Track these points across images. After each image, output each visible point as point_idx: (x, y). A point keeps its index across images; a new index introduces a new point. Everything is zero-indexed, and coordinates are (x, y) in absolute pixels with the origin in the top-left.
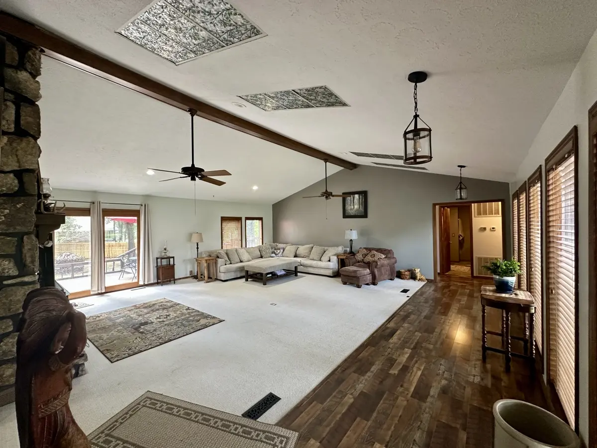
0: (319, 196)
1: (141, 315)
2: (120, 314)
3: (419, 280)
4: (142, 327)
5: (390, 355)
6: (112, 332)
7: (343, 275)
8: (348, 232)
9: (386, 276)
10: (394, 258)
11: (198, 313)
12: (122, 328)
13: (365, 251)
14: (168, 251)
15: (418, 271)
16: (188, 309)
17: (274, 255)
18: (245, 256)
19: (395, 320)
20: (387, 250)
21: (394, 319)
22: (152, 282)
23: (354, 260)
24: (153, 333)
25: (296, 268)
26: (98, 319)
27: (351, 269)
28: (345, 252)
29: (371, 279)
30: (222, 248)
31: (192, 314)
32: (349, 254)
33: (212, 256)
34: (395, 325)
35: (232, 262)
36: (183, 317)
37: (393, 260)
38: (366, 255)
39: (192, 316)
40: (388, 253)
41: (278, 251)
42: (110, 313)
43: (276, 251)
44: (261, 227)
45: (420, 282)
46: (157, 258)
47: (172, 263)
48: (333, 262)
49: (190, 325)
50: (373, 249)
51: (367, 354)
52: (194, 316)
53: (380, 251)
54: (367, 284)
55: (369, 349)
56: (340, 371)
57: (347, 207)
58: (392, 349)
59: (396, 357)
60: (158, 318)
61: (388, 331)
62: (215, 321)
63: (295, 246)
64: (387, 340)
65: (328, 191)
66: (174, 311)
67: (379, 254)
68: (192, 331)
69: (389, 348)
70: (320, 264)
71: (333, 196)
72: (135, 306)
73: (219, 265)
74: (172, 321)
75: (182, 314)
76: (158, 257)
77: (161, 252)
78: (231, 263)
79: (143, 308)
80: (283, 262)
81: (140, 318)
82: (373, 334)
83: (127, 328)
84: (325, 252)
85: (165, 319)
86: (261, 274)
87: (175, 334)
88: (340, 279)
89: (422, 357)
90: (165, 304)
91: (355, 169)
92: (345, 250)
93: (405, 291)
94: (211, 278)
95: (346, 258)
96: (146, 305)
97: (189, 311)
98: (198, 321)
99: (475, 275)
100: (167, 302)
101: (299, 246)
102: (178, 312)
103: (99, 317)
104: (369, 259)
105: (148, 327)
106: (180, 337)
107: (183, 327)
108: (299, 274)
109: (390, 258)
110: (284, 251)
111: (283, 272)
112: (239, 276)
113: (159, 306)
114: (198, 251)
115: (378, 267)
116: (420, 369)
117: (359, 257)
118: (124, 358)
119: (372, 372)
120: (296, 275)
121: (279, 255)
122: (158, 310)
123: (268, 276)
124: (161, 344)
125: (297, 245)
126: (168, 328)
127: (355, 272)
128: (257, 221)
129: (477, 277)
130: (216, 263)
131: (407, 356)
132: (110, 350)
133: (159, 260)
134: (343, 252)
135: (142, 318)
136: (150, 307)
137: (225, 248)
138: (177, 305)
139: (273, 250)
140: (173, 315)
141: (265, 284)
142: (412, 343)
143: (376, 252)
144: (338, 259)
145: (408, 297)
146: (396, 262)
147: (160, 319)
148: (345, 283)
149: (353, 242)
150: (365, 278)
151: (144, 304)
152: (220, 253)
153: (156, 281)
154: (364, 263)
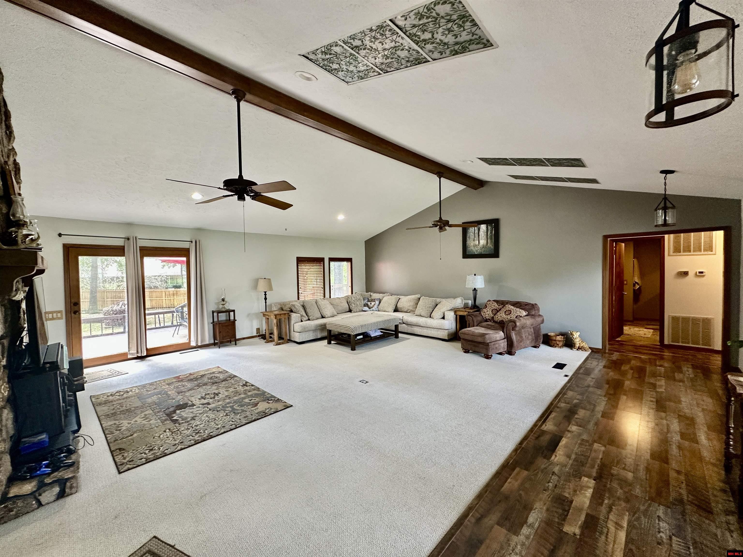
0: (430, 227)
1: (181, 392)
2: (155, 389)
3: (579, 348)
4: (178, 412)
5: (557, 491)
6: (136, 419)
7: (464, 339)
8: (470, 278)
9: (528, 342)
10: (540, 315)
11: (256, 392)
12: (151, 412)
13: (496, 306)
14: (226, 302)
15: (576, 335)
16: (246, 384)
17: (366, 308)
18: (328, 310)
19: (554, 418)
20: (531, 304)
21: (552, 416)
22: (207, 342)
23: (479, 318)
24: (191, 422)
25: (397, 326)
26: (125, 396)
27: (477, 331)
28: (466, 306)
29: (506, 347)
30: (298, 299)
31: (249, 394)
32: (471, 309)
33: (284, 309)
34: (555, 428)
35: (310, 318)
36: (235, 398)
37: (539, 319)
38: (498, 312)
39: (248, 397)
40: (531, 309)
41: (373, 303)
42: (144, 386)
43: (369, 303)
44: (350, 272)
45: (580, 352)
46: (213, 312)
47: (232, 318)
48: (448, 320)
49: (243, 411)
50: (508, 302)
51: (516, 484)
52: (252, 396)
53: (518, 305)
54: (500, 354)
55: (518, 474)
56: (473, 520)
57: (468, 242)
58: (559, 477)
59: (569, 494)
60: (202, 398)
61: (546, 439)
62: (279, 406)
63: (396, 296)
64: (548, 457)
65: (443, 219)
66: (226, 387)
67: (518, 309)
68: (244, 422)
69: (554, 473)
70: (429, 322)
71: (451, 226)
72: (178, 377)
73: (292, 322)
74: (220, 403)
75: (237, 393)
76: (214, 310)
77: (218, 304)
78: (309, 320)
79: (188, 380)
80: (380, 319)
81: (180, 397)
82: (521, 443)
83: (158, 412)
84: (437, 305)
85: (211, 400)
86: (349, 335)
87: (219, 426)
88: (458, 345)
89: (619, 499)
90: (218, 375)
91: (482, 188)
92: (465, 304)
93: (560, 366)
94: (283, 339)
95: (468, 315)
96: (192, 377)
97: (246, 388)
98: (256, 405)
99: (666, 342)
100: (220, 372)
101: (401, 297)
102: (231, 390)
103: (128, 392)
104: (501, 316)
105: (186, 413)
106: (225, 432)
107: (232, 415)
108: (400, 335)
109: (533, 316)
110: (380, 302)
111: (378, 333)
112: (319, 337)
113: (208, 379)
114: (266, 302)
115: (517, 329)
116: (622, 527)
117: (487, 313)
118: (139, 466)
119: (531, 526)
120: (397, 337)
121: (374, 308)
122: (206, 384)
123: (358, 337)
124: (197, 443)
125: (398, 295)
126: (212, 416)
127: (483, 335)
128: (345, 263)
129: (669, 347)
130: (289, 319)
131: (589, 492)
132: (124, 450)
133: (215, 314)
134: (462, 306)
135: (181, 397)
136: (196, 379)
137: (302, 298)
138: (232, 378)
139: (366, 301)
140: (223, 393)
141: (353, 349)
142: (593, 467)
143: (512, 307)
144: (456, 315)
145: (566, 376)
146: (543, 322)
147: (204, 399)
148: (466, 351)
149: (478, 292)
150: (497, 345)
151: (191, 374)
152: (294, 306)
153: (212, 341)
154: (495, 322)
